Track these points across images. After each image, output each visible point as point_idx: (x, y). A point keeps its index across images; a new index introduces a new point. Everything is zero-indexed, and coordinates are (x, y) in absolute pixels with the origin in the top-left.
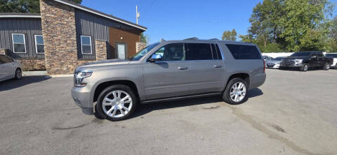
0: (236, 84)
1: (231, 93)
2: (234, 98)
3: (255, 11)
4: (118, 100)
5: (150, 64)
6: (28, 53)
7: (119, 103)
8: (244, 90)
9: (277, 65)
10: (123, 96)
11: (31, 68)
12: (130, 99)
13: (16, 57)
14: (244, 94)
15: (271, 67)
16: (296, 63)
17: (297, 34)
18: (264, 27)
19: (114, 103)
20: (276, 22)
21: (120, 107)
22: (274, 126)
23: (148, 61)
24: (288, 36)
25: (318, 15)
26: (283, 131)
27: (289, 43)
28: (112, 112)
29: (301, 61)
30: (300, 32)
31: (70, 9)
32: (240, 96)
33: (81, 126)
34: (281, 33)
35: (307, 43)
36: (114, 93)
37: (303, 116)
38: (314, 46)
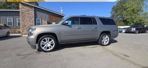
0: (104, 36)
1: (102, 41)
2: (104, 43)
3: (113, 9)
4: (48, 42)
5: (63, 26)
6: (13, 26)
7: (49, 44)
8: (108, 39)
9: (124, 31)
10: (50, 40)
11: (14, 32)
12: (54, 42)
13: (8, 27)
14: (108, 41)
15: (121, 32)
16: (133, 30)
17: (132, 18)
18: (117, 16)
19: (46, 44)
20: (122, 13)
21: (49, 45)
22: (123, 55)
23: (62, 24)
24: (128, 19)
25: (141, 10)
26: (128, 57)
27: (128, 22)
28: (45, 48)
29: (135, 29)
30: (133, 17)
31: (32, 7)
32: (106, 42)
33: (30, 54)
34: (125, 18)
35: (137, 22)
36: (46, 39)
37: (138, 50)
38: (140, 23)
